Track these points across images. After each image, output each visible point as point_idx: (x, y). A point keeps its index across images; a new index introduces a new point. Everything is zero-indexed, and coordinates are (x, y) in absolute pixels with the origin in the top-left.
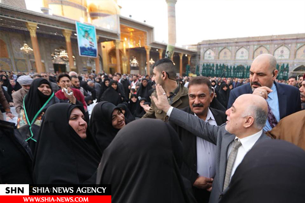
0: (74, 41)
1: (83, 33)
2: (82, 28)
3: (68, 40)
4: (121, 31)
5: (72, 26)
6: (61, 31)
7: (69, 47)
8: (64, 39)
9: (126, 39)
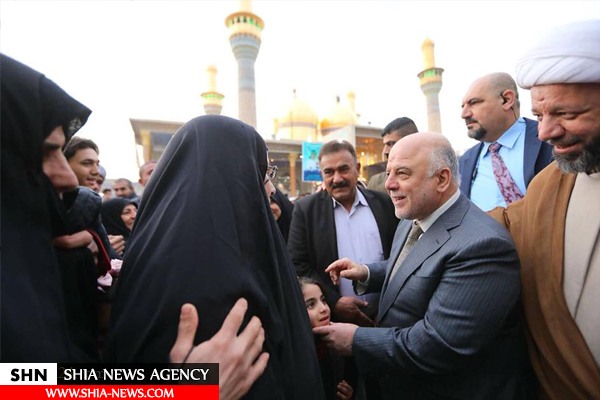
0: (299, 165)
1: (309, 153)
2: (309, 148)
3: (293, 164)
4: (357, 143)
5: (298, 148)
6: (287, 155)
7: (292, 172)
8: (288, 163)
9: (363, 154)
